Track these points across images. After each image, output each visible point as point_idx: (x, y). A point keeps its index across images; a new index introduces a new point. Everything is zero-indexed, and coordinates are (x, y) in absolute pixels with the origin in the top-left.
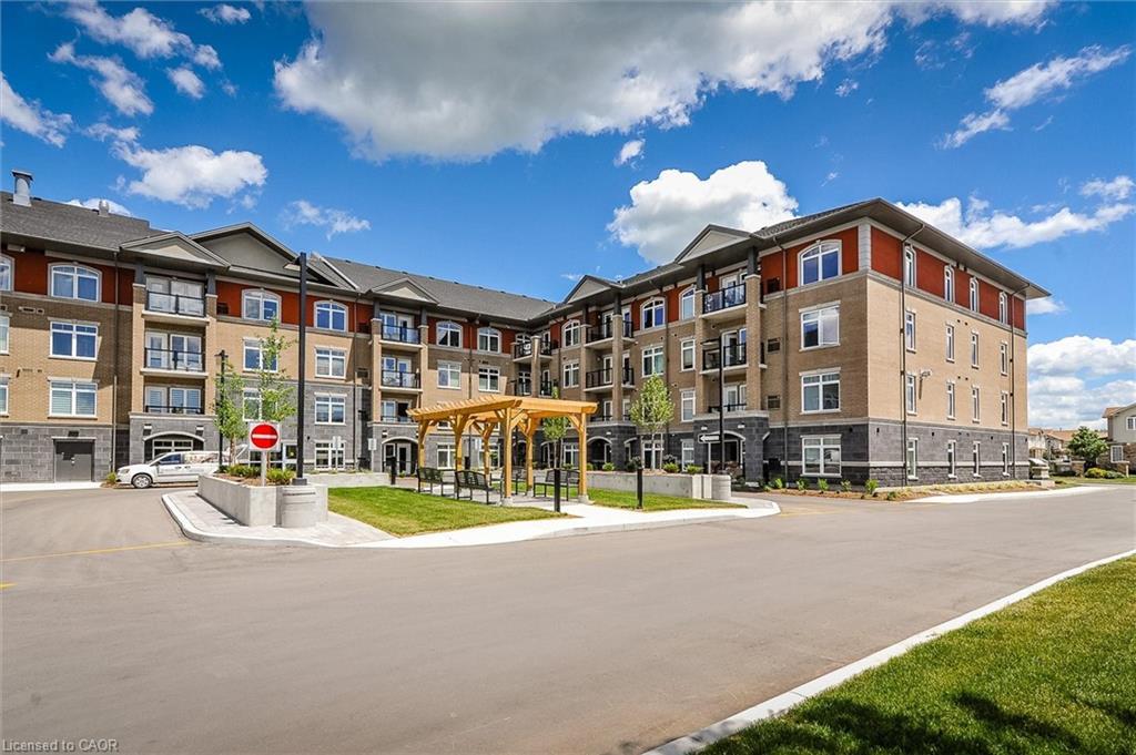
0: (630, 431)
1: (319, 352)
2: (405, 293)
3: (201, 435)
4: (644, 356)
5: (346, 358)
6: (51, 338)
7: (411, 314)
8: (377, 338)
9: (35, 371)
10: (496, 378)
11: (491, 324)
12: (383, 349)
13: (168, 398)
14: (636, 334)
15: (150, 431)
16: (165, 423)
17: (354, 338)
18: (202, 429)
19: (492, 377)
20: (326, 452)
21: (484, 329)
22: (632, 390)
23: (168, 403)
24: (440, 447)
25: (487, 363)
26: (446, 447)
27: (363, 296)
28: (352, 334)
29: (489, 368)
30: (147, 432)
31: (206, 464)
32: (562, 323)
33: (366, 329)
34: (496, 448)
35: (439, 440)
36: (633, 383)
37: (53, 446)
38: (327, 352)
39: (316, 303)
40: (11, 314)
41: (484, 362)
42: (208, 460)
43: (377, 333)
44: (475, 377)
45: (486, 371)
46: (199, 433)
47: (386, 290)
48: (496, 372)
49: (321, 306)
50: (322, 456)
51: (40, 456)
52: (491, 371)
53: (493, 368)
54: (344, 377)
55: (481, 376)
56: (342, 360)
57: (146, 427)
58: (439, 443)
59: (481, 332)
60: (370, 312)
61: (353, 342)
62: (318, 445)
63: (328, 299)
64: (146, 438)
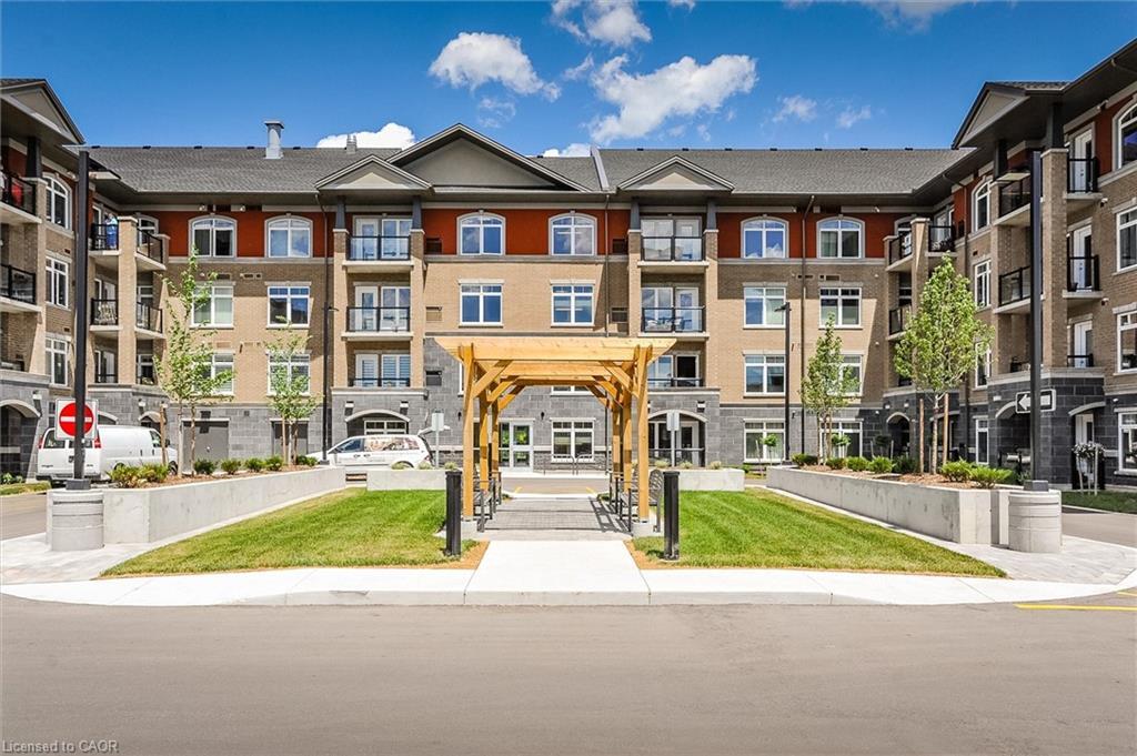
0: (1092, 389)
1: (556, 289)
2: (675, 182)
3: (405, 414)
4: (1120, 227)
5: (594, 295)
6: (269, 305)
7: (697, 214)
8: (634, 258)
9: (255, 345)
10: (855, 303)
11: (843, 210)
12: (643, 274)
13: (380, 366)
14: (1104, 181)
15: (351, 409)
16: (368, 399)
17: (605, 264)
18: (406, 405)
19: (846, 303)
20: (568, 435)
21: (828, 220)
22: (1096, 301)
23: (380, 374)
24: (748, 425)
25: (836, 278)
26: (760, 425)
27: (613, 199)
28: (602, 258)
29: (839, 286)
30: (349, 411)
31: (387, 451)
32: (970, 188)
33: (621, 247)
34: (856, 426)
35: (745, 415)
36: (1097, 288)
37: (271, 429)
38: (568, 289)
39: (551, 220)
40: (234, 283)
41: (829, 278)
42: (390, 447)
43: (635, 252)
44: (813, 306)
45: (836, 292)
46: (404, 411)
47: (641, 182)
48: (855, 292)
49: (558, 223)
50: (562, 441)
51: (260, 441)
52: (845, 292)
53: (849, 286)
54: (592, 324)
55: (825, 303)
56: (590, 298)
57: (348, 405)
58: (747, 419)
59: (822, 227)
60: (624, 219)
61: (604, 268)
62: (557, 425)
63: (568, 211)
64: (348, 419)
